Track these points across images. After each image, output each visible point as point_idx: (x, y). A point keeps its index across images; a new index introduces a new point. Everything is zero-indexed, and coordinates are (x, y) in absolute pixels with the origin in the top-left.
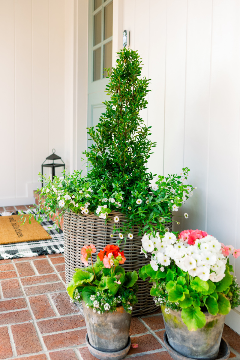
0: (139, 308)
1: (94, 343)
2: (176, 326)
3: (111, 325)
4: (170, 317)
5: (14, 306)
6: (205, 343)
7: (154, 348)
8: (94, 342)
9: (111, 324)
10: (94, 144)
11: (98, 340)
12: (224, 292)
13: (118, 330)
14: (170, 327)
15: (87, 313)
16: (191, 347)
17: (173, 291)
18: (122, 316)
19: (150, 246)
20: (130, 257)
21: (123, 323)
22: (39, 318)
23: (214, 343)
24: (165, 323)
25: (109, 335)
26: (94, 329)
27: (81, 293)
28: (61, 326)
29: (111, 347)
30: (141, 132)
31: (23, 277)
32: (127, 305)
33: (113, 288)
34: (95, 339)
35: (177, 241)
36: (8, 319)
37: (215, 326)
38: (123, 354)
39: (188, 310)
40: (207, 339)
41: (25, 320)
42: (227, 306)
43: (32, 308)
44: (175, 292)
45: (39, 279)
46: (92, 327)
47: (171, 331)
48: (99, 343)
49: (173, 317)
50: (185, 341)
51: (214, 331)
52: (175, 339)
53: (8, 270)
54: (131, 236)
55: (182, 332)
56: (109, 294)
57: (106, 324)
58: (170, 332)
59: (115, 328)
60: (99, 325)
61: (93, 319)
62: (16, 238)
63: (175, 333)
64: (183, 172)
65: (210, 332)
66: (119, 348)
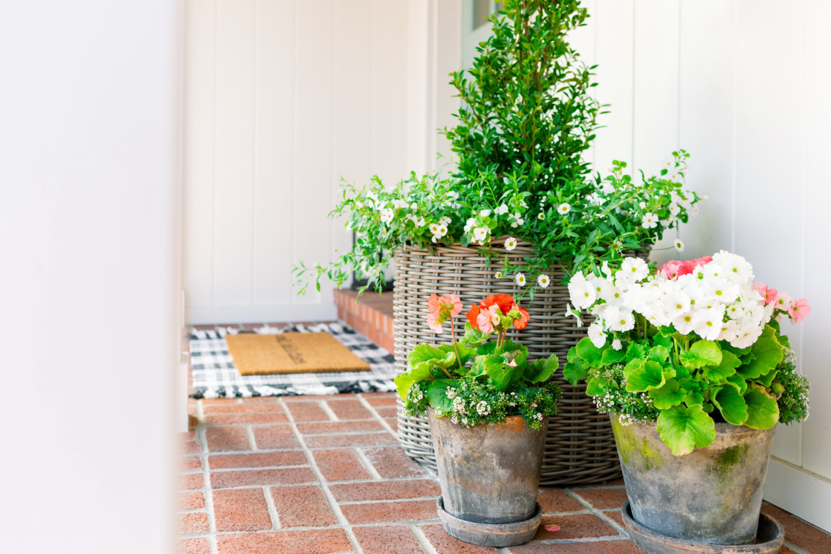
0: (567, 467)
1: (456, 506)
2: (648, 466)
3: (493, 458)
4: (633, 445)
5: (279, 461)
6: (719, 505)
7: (598, 534)
8: (456, 502)
9: (494, 455)
10: (466, 106)
11: (463, 497)
12: (762, 378)
13: (509, 472)
14: (635, 471)
15: (438, 435)
16: (684, 514)
17: (639, 373)
18: (520, 440)
19: (587, 295)
20: (546, 342)
21: (522, 457)
22: (334, 480)
23: (741, 507)
24: (624, 466)
25: (489, 481)
26: (454, 472)
27: (426, 391)
28: (382, 492)
29: (493, 512)
30: (575, 79)
31: (302, 423)
32: (529, 410)
33: (499, 375)
34: (457, 496)
35: (651, 277)
36: (265, 478)
37: (743, 462)
38: (522, 531)
39: (674, 413)
40: (722, 493)
41: (303, 482)
42: (772, 412)
43: (318, 465)
44: (642, 375)
45: (337, 427)
46: (450, 468)
47: (638, 481)
48: (465, 502)
49: (641, 443)
50: (669, 500)
51: (739, 473)
52: (646, 500)
53: (269, 410)
54: (544, 281)
55: (663, 476)
56: (488, 386)
57: (483, 456)
58: (636, 486)
59: (502, 465)
60: (467, 459)
61: (452, 446)
62: (290, 365)
63: (647, 484)
64: (673, 160)
65: (729, 474)
66: (512, 517)
